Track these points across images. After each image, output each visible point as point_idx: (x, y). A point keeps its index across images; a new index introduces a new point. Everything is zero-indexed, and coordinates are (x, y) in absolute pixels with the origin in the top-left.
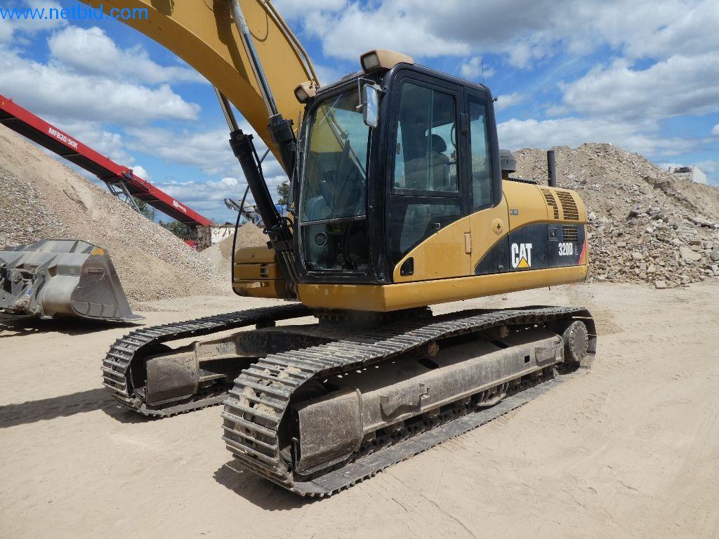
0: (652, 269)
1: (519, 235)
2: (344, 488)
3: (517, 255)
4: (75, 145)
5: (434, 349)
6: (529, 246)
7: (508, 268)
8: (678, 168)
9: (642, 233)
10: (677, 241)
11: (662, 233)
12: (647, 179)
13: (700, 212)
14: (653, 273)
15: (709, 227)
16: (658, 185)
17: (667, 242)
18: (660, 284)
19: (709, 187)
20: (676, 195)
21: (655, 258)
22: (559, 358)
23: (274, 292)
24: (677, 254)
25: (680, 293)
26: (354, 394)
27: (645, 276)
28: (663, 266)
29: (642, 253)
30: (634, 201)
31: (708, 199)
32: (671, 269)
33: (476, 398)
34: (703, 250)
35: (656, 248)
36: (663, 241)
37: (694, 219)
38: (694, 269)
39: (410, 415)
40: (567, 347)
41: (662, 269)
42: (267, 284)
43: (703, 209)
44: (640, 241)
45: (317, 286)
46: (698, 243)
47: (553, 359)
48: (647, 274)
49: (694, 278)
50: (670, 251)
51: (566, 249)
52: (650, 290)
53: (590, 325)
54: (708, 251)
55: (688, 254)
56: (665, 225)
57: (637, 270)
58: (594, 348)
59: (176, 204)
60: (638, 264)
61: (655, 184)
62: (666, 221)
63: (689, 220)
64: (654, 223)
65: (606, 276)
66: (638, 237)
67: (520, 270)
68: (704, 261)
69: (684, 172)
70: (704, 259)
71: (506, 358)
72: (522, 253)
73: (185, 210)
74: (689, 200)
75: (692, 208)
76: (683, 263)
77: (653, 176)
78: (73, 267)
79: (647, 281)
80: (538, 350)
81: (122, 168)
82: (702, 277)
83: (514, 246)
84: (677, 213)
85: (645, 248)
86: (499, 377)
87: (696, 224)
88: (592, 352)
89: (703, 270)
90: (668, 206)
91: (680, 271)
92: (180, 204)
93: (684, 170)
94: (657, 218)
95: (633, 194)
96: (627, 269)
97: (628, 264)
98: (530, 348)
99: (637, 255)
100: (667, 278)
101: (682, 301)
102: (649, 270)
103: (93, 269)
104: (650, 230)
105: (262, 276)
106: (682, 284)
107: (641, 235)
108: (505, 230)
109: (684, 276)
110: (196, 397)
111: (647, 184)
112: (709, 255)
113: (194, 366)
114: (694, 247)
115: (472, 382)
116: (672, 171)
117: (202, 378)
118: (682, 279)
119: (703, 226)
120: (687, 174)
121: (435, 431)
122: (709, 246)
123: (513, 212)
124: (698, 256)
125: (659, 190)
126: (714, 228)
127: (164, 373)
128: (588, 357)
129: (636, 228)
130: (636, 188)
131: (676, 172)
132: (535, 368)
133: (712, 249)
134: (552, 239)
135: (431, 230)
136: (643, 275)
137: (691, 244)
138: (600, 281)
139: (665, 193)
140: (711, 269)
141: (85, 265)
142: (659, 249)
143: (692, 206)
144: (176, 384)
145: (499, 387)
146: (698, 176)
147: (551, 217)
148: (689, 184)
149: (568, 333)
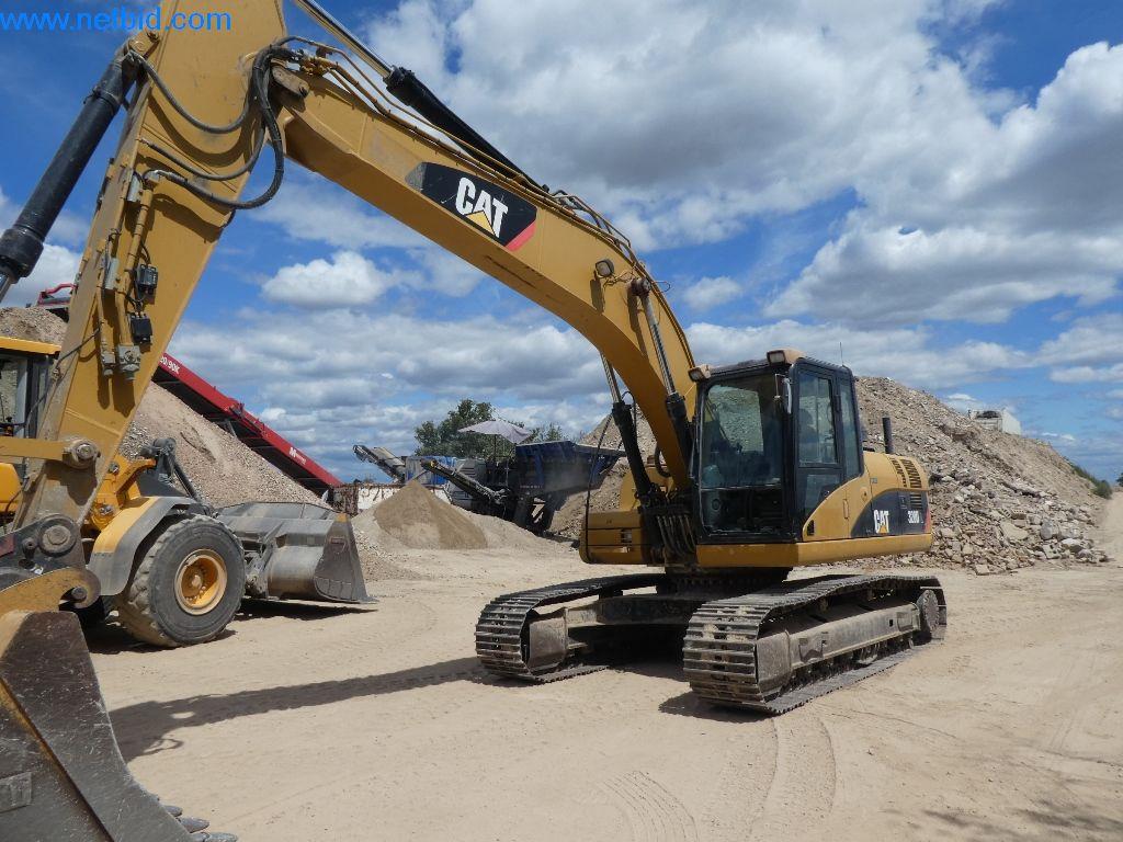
0: (968, 549)
1: (879, 503)
2: (789, 710)
3: (879, 521)
4: (176, 369)
5: (824, 604)
6: (887, 513)
7: (874, 534)
8: (981, 412)
9: (950, 503)
10: (995, 514)
11: (975, 503)
12: (943, 428)
13: (1017, 475)
14: (969, 555)
15: (1033, 495)
16: (958, 437)
17: (984, 515)
18: (982, 568)
19: (1025, 438)
20: (984, 451)
21: (970, 535)
22: (915, 627)
23: (640, 557)
24: (996, 529)
25: (1008, 579)
26: (783, 634)
27: (960, 560)
28: (982, 546)
29: (953, 529)
30: (932, 460)
31: (1025, 457)
32: (991, 549)
33: (857, 653)
34: (1028, 526)
35: (971, 522)
36: (979, 513)
37: (1013, 485)
38: (1021, 551)
39: (817, 660)
40: (922, 616)
41: (981, 550)
42: (632, 550)
43: (1021, 471)
44: (948, 514)
45: (719, 547)
46: (1022, 517)
47: (910, 627)
48: (962, 556)
49: (1022, 562)
50: (988, 527)
51: (914, 517)
52: (970, 577)
53: (940, 595)
54: (1036, 528)
55: (1012, 531)
56: (978, 493)
57: (949, 552)
58: (945, 619)
59: (293, 453)
60: (950, 543)
61: (954, 435)
62: (978, 487)
63: (1007, 486)
64: (964, 489)
65: (910, 558)
66: (945, 509)
67: (882, 535)
68: (1032, 539)
69: (989, 417)
70: (1032, 537)
71: (876, 619)
72: (882, 518)
73: (304, 461)
74: (1002, 458)
75: (1007, 469)
76: (1006, 543)
77: (951, 424)
78: (312, 536)
79: (964, 566)
80: (900, 615)
81: (232, 401)
82: (1033, 560)
83: (876, 512)
84: (990, 475)
85: (956, 523)
86: (872, 636)
87: (1016, 491)
88: (943, 623)
89: (1032, 552)
90: (977, 467)
91: (1003, 553)
92: (298, 452)
93: (989, 415)
94: (967, 484)
95: (929, 449)
96: (935, 550)
97: (937, 543)
98: (892, 612)
99: (947, 532)
100: (988, 561)
101: (1013, 588)
102: (965, 552)
103: (337, 539)
104: (960, 499)
105: (623, 541)
106: (1008, 569)
107: (949, 506)
108: (870, 498)
109: (1009, 559)
110: (562, 666)
111: (943, 435)
112: (1037, 532)
113: (563, 633)
114: (1018, 522)
115: (854, 639)
116: (973, 415)
117: (570, 646)
118: (1007, 563)
119: (1026, 494)
120: (994, 420)
121: (830, 680)
122: (1037, 521)
123: (874, 481)
124: (1024, 534)
125: (960, 444)
126: (1039, 497)
127: (542, 638)
128: (939, 629)
129: (941, 495)
130: (931, 441)
131: (978, 417)
132: (898, 633)
133: (1041, 524)
134: (904, 507)
135: (823, 496)
136: (957, 557)
137: (1014, 517)
138: (903, 565)
139: (969, 448)
140: (1042, 550)
141: (330, 534)
142: (974, 524)
143: (1006, 466)
144: (550, 650)
145: (872, 646)
146: (1010, 423)
147: (901, 486)
148: (999, 435)
149: (921, 601)
